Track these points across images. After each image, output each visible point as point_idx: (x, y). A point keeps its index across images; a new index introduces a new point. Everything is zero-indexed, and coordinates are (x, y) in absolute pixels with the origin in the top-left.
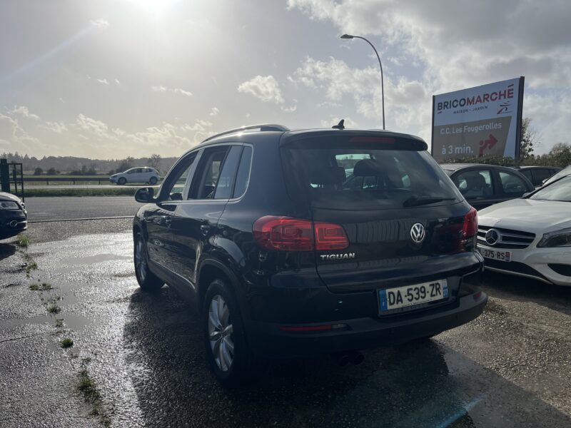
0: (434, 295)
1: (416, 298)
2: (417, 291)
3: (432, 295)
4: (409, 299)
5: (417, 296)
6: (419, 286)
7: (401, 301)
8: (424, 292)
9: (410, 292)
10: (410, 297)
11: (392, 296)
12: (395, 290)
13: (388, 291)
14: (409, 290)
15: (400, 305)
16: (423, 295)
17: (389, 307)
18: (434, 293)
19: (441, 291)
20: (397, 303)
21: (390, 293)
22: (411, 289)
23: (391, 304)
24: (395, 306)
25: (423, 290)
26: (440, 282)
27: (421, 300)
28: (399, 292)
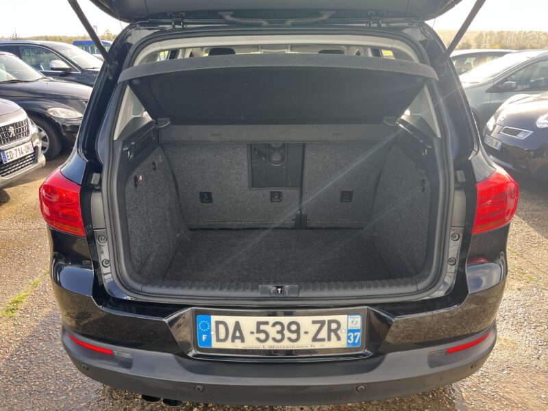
0: (323, 340)
1: (274, 339)
2: (278, 328)
3: (315, 339)
4: (258, 339)
5: (279, 337)
6: (286, 320)
7: (242, 338)
8: (298, 331)
9: (262, 327)
10: (262, 336)
11: (222, 327)
12: (231, 320)
13: (214, 318)
14: (259, 324)
15: (238, 345)
16: (294, 336)
17: (215, 345)
18: (324, 334)
19: (343, 333)
20: (233, 341)
21: (218, 323)
22: (267, 323)
23: (218, 340)
24: (228, 345)
25: (294, 327)
26: (342, 319)
27: (286, 345)
28: (237, 325)
